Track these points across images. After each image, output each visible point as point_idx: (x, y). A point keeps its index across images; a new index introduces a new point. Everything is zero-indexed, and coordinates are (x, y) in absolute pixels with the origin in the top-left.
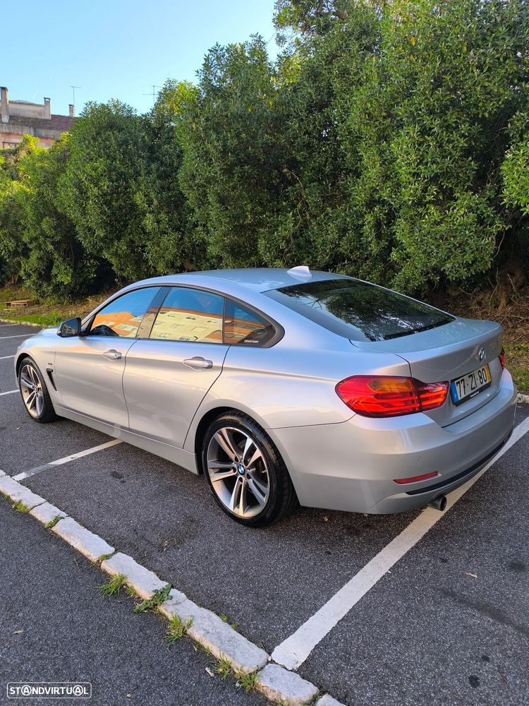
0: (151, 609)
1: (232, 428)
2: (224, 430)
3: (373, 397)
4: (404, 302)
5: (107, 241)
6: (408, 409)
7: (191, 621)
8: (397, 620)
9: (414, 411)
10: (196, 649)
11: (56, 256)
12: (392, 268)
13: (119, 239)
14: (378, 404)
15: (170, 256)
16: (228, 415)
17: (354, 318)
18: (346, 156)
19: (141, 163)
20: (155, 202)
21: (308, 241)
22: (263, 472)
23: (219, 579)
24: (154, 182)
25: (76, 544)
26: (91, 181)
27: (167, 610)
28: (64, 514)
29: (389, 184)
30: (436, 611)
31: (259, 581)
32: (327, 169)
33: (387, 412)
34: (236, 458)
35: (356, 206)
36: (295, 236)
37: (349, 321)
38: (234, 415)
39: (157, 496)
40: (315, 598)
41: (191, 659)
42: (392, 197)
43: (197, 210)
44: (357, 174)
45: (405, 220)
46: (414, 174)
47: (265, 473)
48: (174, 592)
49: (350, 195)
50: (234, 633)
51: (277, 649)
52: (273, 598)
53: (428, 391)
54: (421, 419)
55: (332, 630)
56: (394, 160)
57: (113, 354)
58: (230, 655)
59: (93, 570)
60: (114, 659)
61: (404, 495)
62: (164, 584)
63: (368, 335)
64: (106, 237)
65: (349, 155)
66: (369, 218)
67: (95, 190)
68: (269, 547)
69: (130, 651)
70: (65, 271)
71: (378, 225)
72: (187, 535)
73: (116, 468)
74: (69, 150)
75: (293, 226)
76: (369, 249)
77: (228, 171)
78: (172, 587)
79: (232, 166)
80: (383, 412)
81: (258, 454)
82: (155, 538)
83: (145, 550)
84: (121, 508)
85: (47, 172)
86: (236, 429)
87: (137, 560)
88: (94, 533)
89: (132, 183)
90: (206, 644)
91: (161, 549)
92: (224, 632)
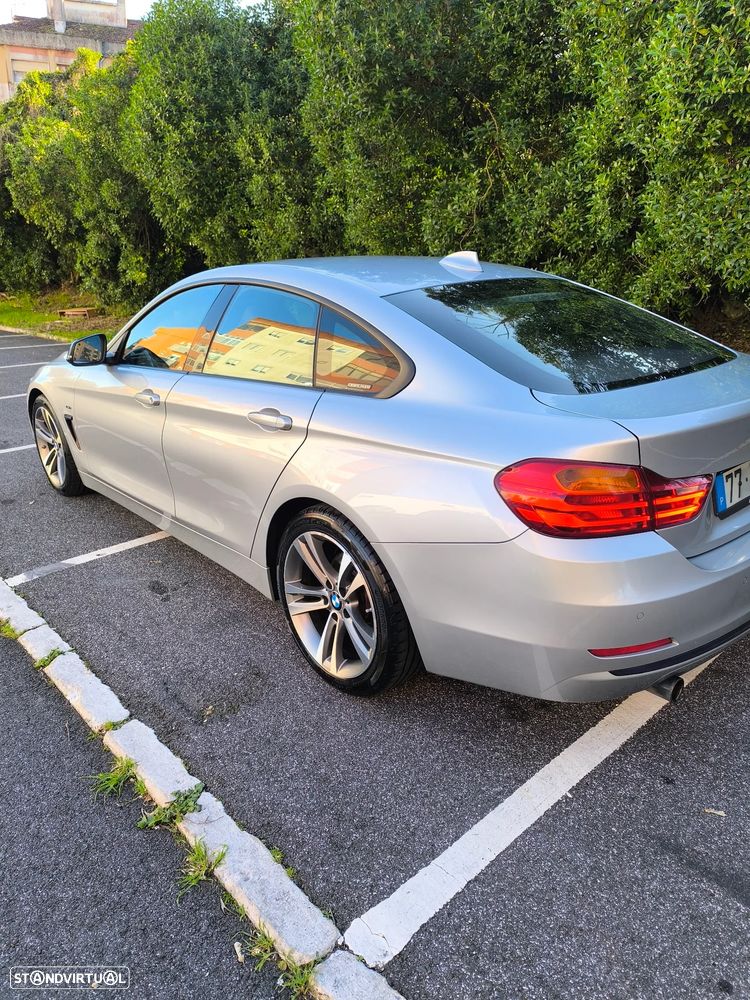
0: (164, 824)
1: (320, 534)
2: (308, 535)
3: (562, 500)
4: (645, 323)
5: (196, 218)
6: (629, 525)
7: (223, 855)
8: (571, 890)
9: (639, 529)
10: (223, 906)
11: (124, 241)
12: (633, 266)
13: (212, 213)
14: (572, 513)
15: (287, 244)
16: (314, 510)
17: (560, 354)
18: (572, 69)
19: (245, 90)
20: (267, 155)
21: (503, 222)
22: (367, 611)
23: (281, 781)
24: (265, 123)
25: (74, 698)
26: (169, 120)
27: (190, 829)
28: (66, 647)
29: (642, 116)
30: (644, 880)
31: (345, 793)
32: (540, 95)
33: (586, 528)
34: (328, 583)
35: (582, 160)
36: (481, 213)
37: (551, 359)
38: (324, 512)
39: (211, 626)
40: (435, 834)
41: (213, 922)
42: (643, 140)
43: (329, 169)
44: (589, 102)
45: (664, 182)
46: (687, 95)
47: (371, 613)
48: (207, 799)
49: (574, 142)
50: (289, 885)
51: (355, 923)
52: (363, 827)
53: (670, 493)
54: (651, 544)
55: (453, 899)
56: (653, 70)
57: (147, 397)
58: (275, 927)
59: (89, 744)
60: (87, 911)
61: (607, 676)
62: (193, 782)
63: (577, 384)
64: (195, 212)
65: (576, 69)
66: (602, 181)
67: (175, 135)
68: (373, 730)
69: (116, 899)
70: (138, 266)
71: (616, 193)
72: (246, 699)
73: (161, 577)
74: (136, 69)
75: (478, 194)
76: (599, 233)
77: (375, 98)
78: (206, 789)
79: (382, 88)
80: (579, 529)
81: (359, 580)
82: (194, 700)
83: (174, 719)
84: (153, 643)
85: (106, 106)
86: (326, 537)
87: (158, 735)
88: (104, 682)
89: (231, 122)
90: (241, 898)
91: (199, 719)
92: (272, 881)
